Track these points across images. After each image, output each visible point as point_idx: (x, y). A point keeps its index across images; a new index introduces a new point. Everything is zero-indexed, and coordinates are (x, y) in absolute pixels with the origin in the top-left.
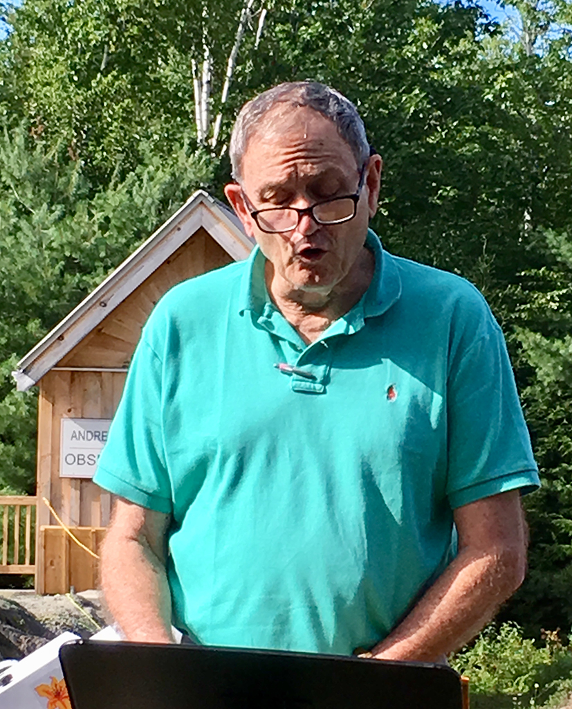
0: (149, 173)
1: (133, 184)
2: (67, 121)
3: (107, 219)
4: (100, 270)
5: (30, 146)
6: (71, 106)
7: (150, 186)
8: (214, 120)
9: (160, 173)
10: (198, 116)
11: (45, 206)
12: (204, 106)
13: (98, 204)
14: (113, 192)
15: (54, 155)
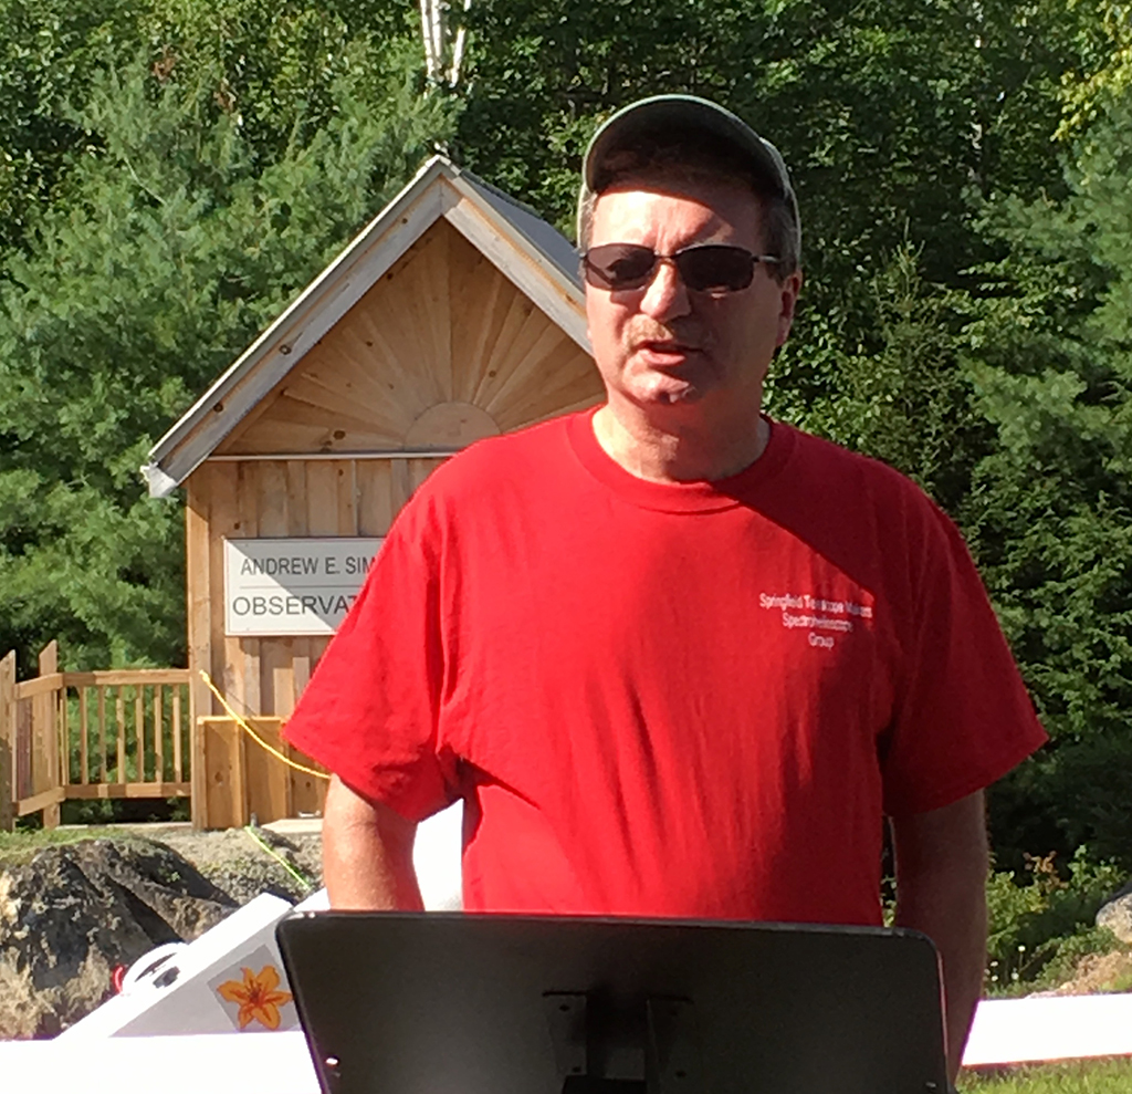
0: (350, 129)
1: (325, 148)
2: (213, 49)
3: (285, 209)
4: (277, 292)
5: (153, 94)
6: (218, 25)
7: (352, 150)
8: (453, 39)
9: (368, 131)
10: (426, 33)
11: (182, 190)
12: (436, 17)
13: (268, 183)
14: (292, 164)
15: (194, 106)
